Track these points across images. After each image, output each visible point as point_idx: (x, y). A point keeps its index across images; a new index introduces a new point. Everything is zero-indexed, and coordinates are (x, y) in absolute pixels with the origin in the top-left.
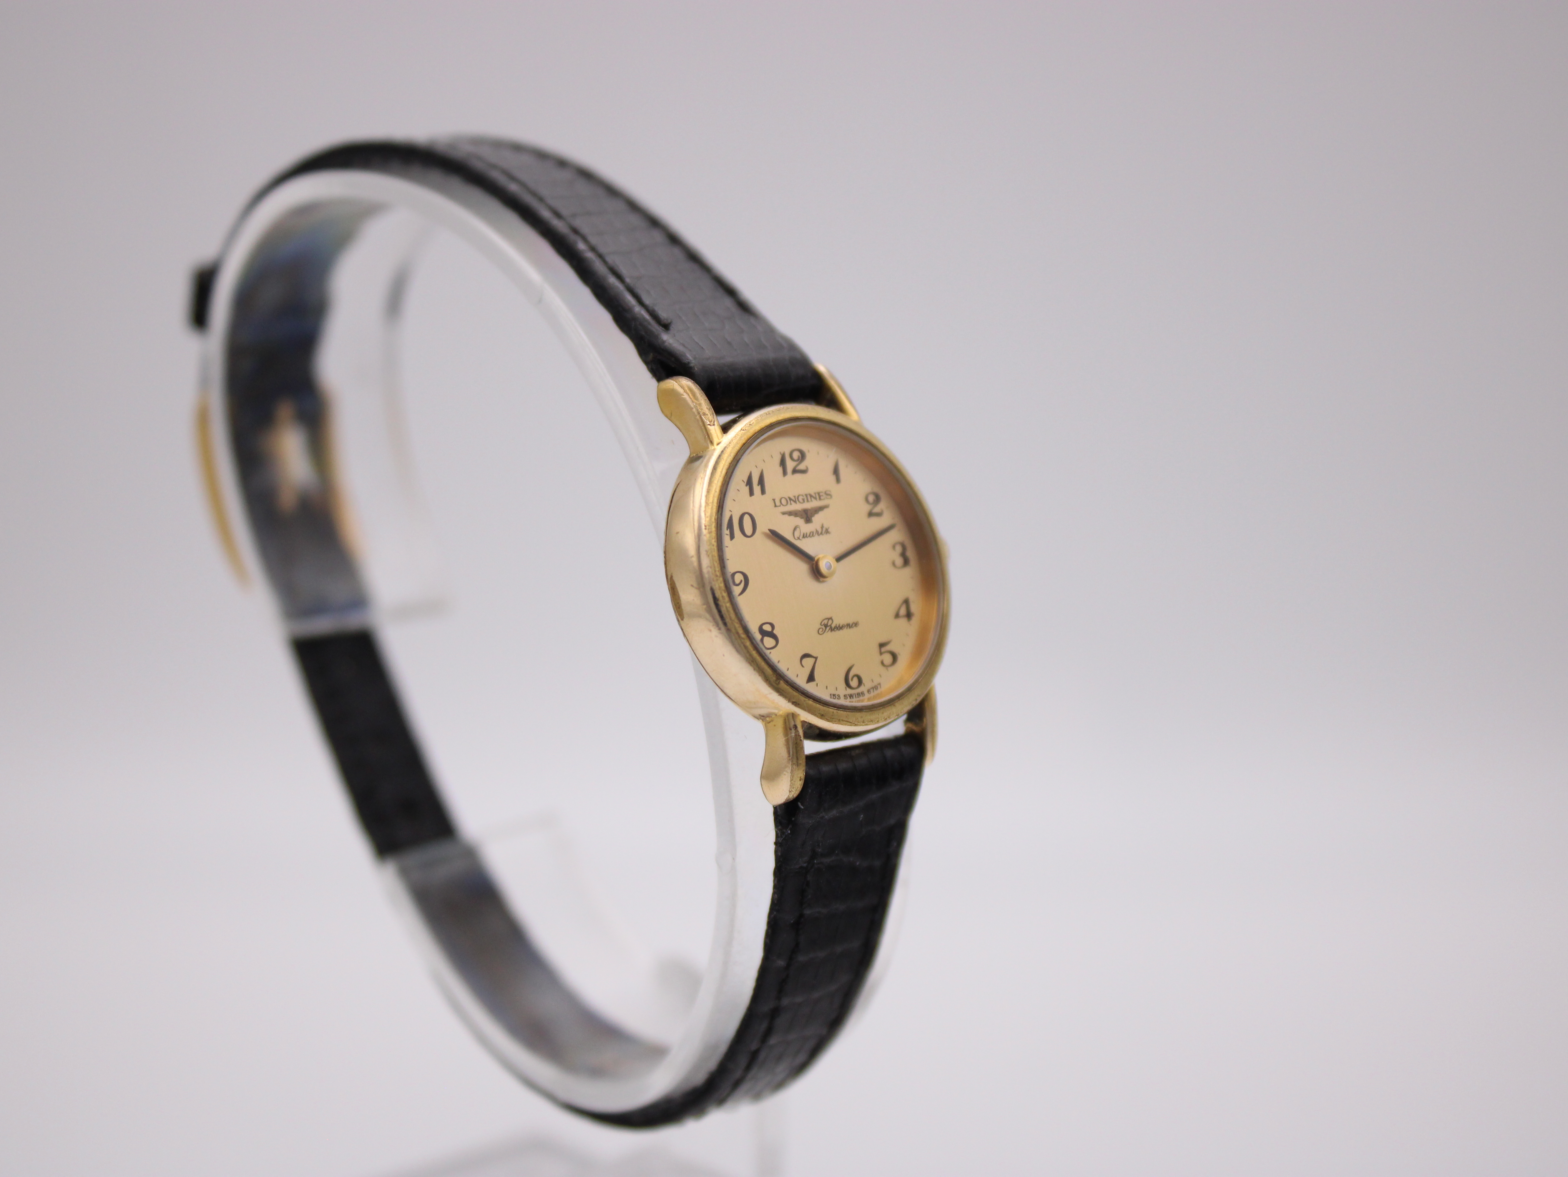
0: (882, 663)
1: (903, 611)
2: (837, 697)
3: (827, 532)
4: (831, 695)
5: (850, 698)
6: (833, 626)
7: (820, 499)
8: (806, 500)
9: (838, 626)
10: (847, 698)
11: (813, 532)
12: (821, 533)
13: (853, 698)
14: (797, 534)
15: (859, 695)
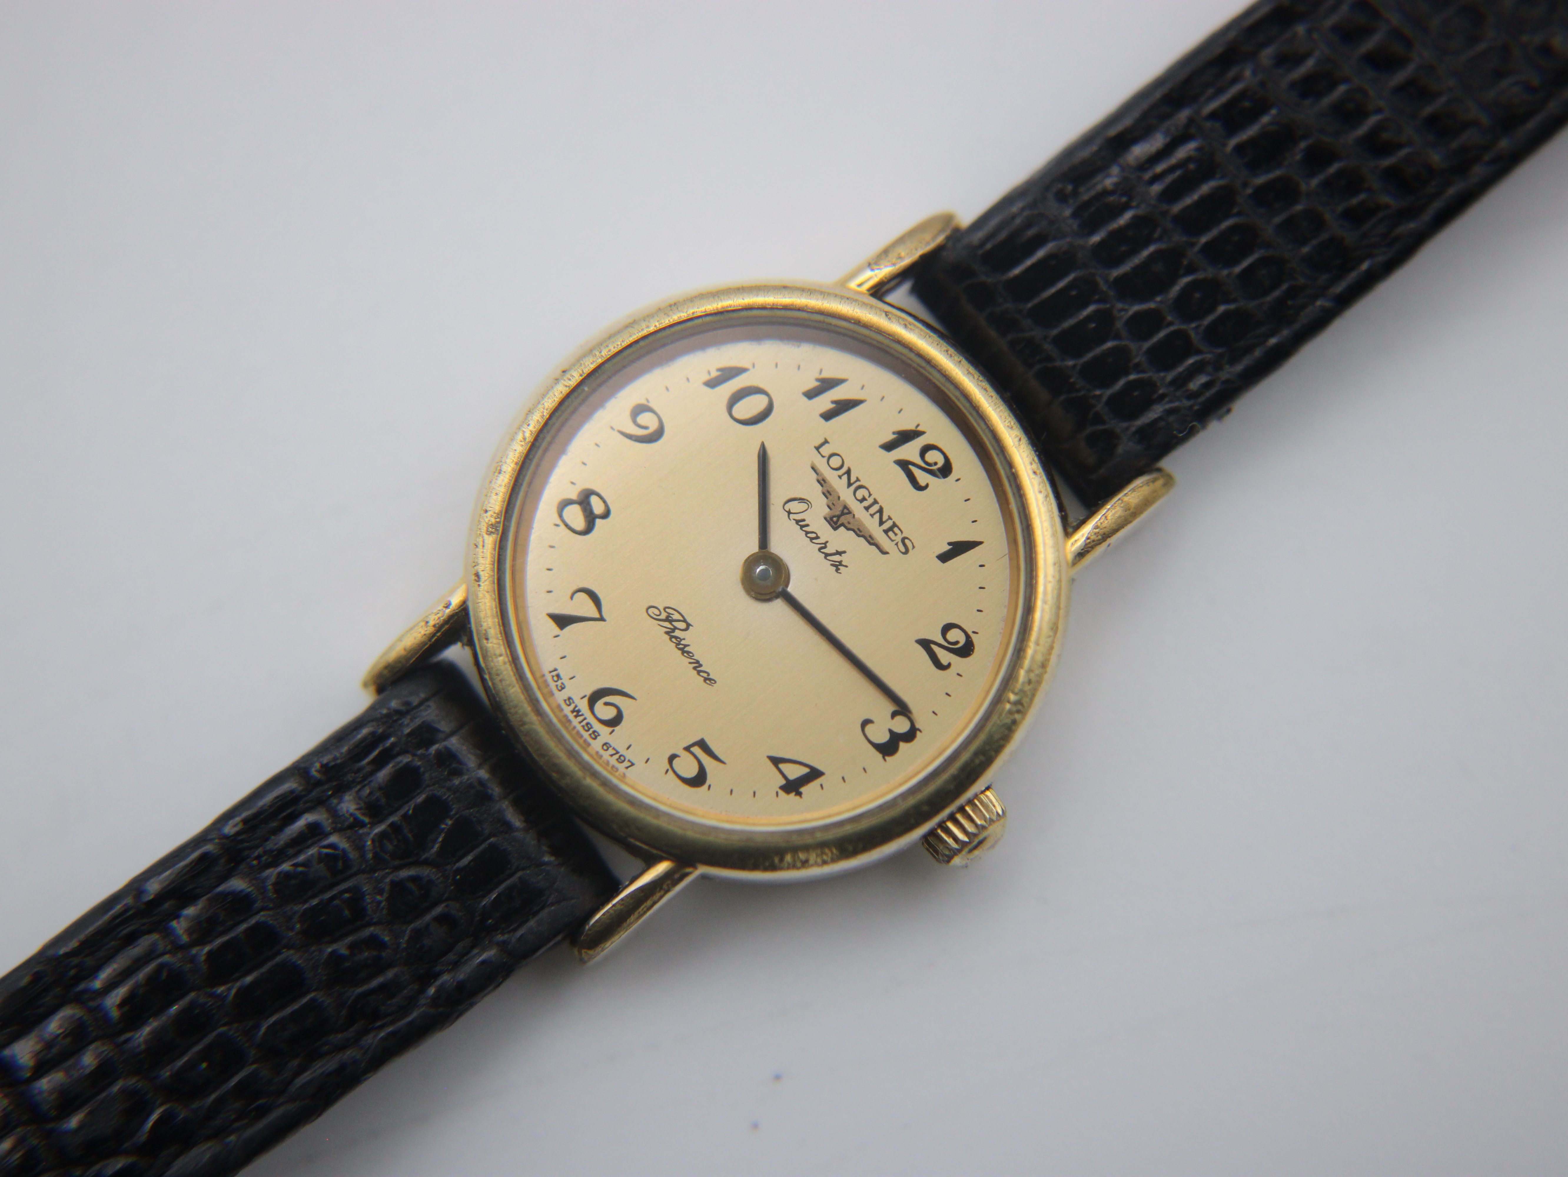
0: (672, 758)
1: (794, 772)
2: (559, 683)
3: (837, 566)
4: (555, 670)
5: (573, 712)
6: (677, 633)
7: (886, 532)
8: (866, 504)
9: (683, 642)
10: (569, 705)
11: (817, 538)
12: (827, 555)
13: (576, 717)
14: (794, 506)
15: (588, 727)
